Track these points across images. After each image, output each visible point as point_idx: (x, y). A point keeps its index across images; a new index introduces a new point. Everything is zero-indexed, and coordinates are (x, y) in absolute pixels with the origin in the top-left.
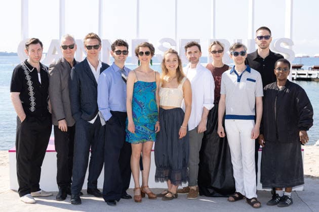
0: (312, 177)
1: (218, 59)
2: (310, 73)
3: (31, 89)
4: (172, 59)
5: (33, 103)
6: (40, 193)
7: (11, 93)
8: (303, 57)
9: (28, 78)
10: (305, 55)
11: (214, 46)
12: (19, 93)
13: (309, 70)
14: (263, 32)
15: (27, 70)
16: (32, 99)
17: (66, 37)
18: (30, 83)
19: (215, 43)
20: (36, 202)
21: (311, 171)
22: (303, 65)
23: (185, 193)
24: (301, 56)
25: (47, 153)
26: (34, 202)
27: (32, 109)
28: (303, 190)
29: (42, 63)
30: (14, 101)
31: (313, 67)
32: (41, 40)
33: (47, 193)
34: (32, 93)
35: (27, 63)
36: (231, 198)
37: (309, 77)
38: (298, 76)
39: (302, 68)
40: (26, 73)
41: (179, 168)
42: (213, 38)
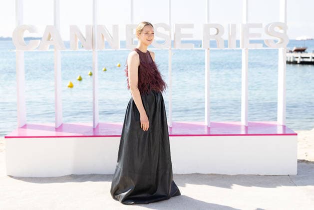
8: (307, 40)
13: (313, 53)
21: (307, 155)
22: (307, 48)
28: (297, 174)
37: (313, 60)
38: (302, 60)
39: (306, 51)
42: (207, 23)
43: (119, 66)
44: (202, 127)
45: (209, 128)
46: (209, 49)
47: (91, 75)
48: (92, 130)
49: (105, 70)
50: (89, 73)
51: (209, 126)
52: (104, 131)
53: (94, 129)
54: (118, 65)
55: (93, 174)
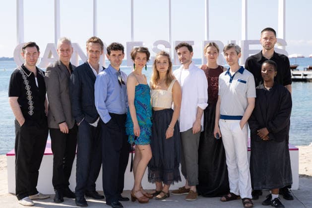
0: (308, 176)
1: (213, 61)
2: (305, 73)
3: (29, 93)
4: (162, 61)
5: (31, 107)
6: (38, 196)
7: (9, 98)
8: (298, 57)
9: (26, 82)
10: (300, 55)
11: (209, 48)
12: (18, 97)
13: (304, 70)
14: (268, 34)
15: (25, 74)
16: (31, 104)
17: (63, 40)
18: (28, 88)
19: (210, 45)
20: (35, 205)
22: (298, 66)
23: (181, 193)
24: (296, 57)
25: (44, 156)
26: (33, 204)
27: (31, 113)
28: (299, 189)
29: (38, 67)
30: (12, 105)
31: (308, 68)
32: (37, 44)
33: (45, 195)
34: (30, 98)
35: (24, 67)
36: (224, 198)
37: (304, 77)
38: (293, 77)
39: (297, 68)
40: (24, 77)
41: (171, 167)
42: (206, 40)
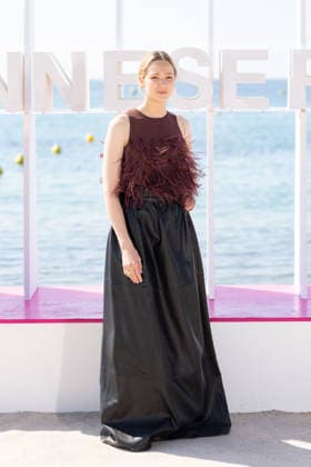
42: (299, 47)
43: (91, 140)
44: (288, 298)
45: (304, 302)
46: (303, 111)
47: (21, 162)
48: (22, 305)
49: (58, 151)
50: (18, 159)
51: (305, 297)
52: (53, 308)
53: (27, 303)
54: (87, 137)
55: (25, 412)
